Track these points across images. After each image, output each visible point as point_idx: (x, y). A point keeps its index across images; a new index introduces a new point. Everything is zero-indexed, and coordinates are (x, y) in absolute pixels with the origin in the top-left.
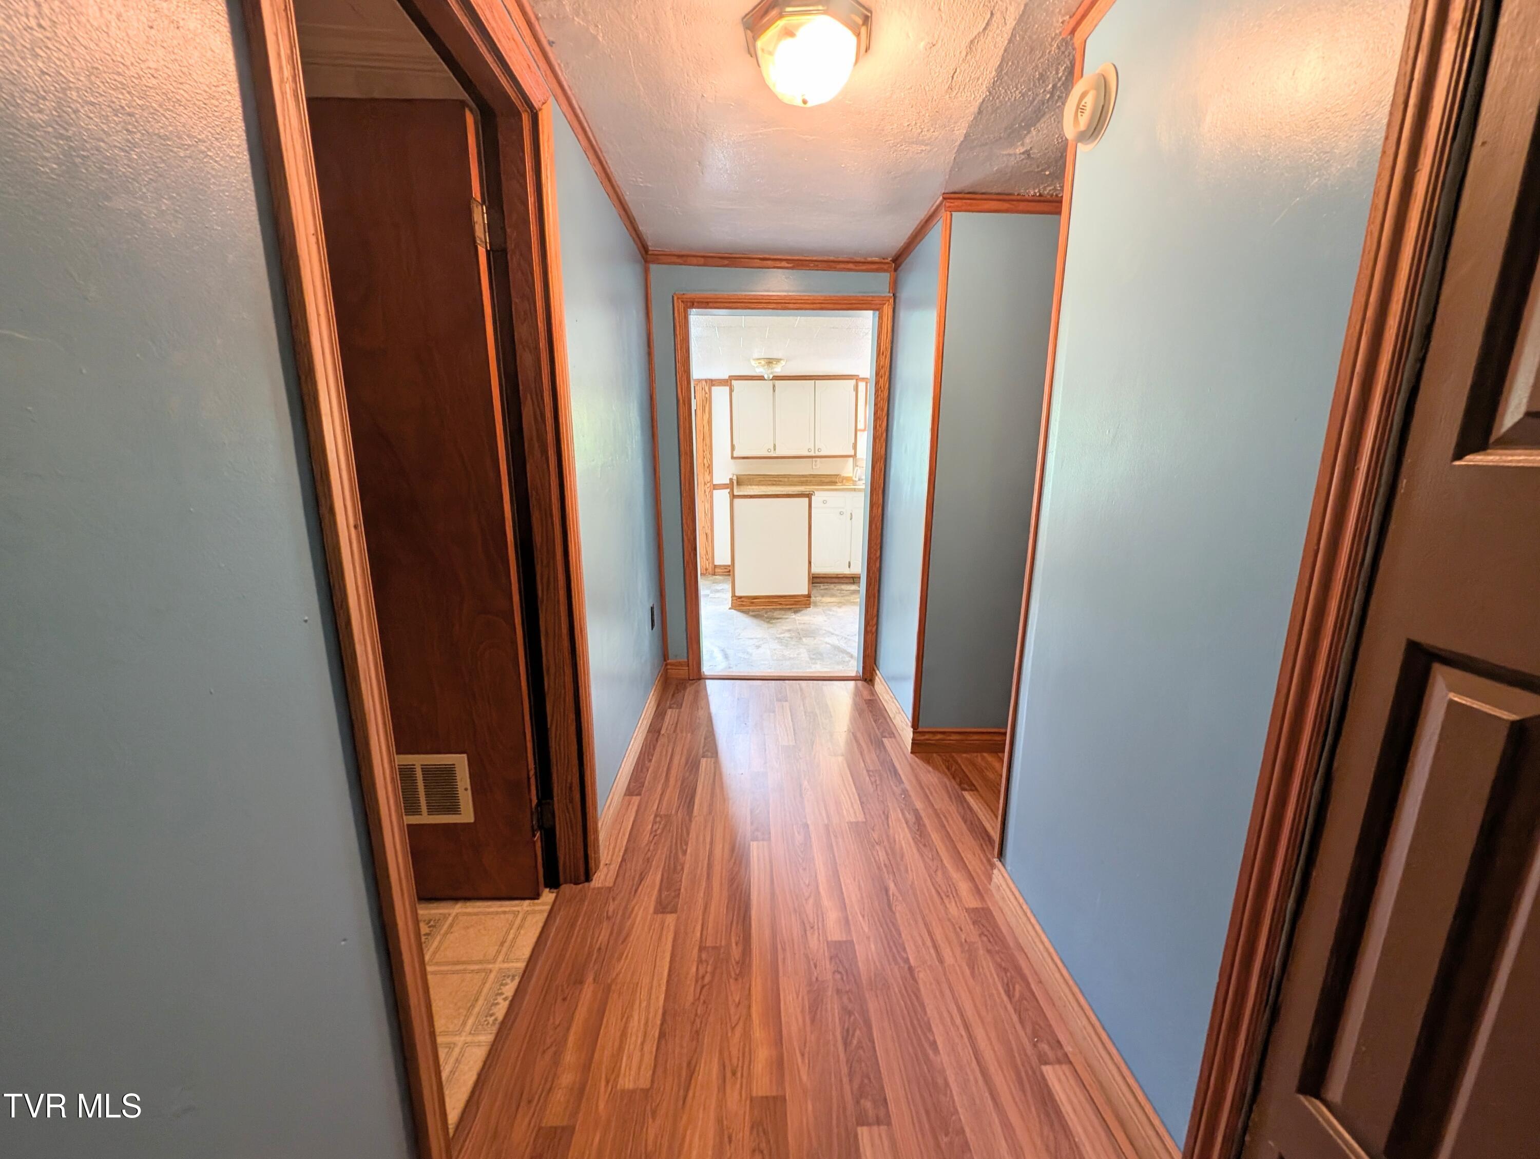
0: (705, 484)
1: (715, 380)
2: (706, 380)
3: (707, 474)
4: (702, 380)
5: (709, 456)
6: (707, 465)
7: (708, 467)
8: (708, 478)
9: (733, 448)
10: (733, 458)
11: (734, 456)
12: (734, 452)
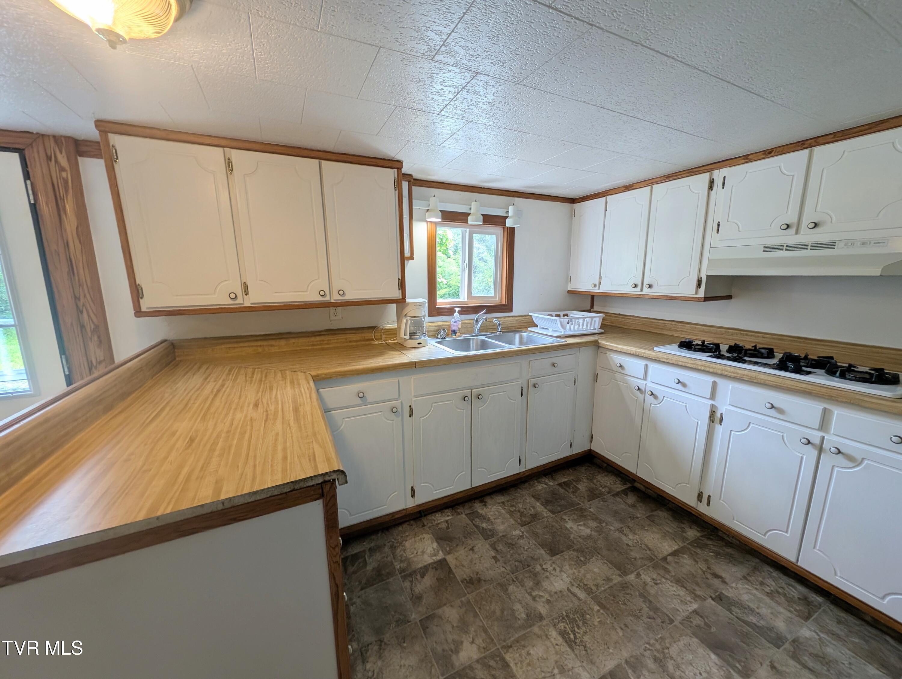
0: (91, 366)
1: (86, 142)
2: (56, 139)
4: (41, 136)
5: (91, 307)
6: (89, 326)
8: (100, 354)
9: (137, 292)
10: (139, 312)
11: (144, 309)
12: (141, 301)
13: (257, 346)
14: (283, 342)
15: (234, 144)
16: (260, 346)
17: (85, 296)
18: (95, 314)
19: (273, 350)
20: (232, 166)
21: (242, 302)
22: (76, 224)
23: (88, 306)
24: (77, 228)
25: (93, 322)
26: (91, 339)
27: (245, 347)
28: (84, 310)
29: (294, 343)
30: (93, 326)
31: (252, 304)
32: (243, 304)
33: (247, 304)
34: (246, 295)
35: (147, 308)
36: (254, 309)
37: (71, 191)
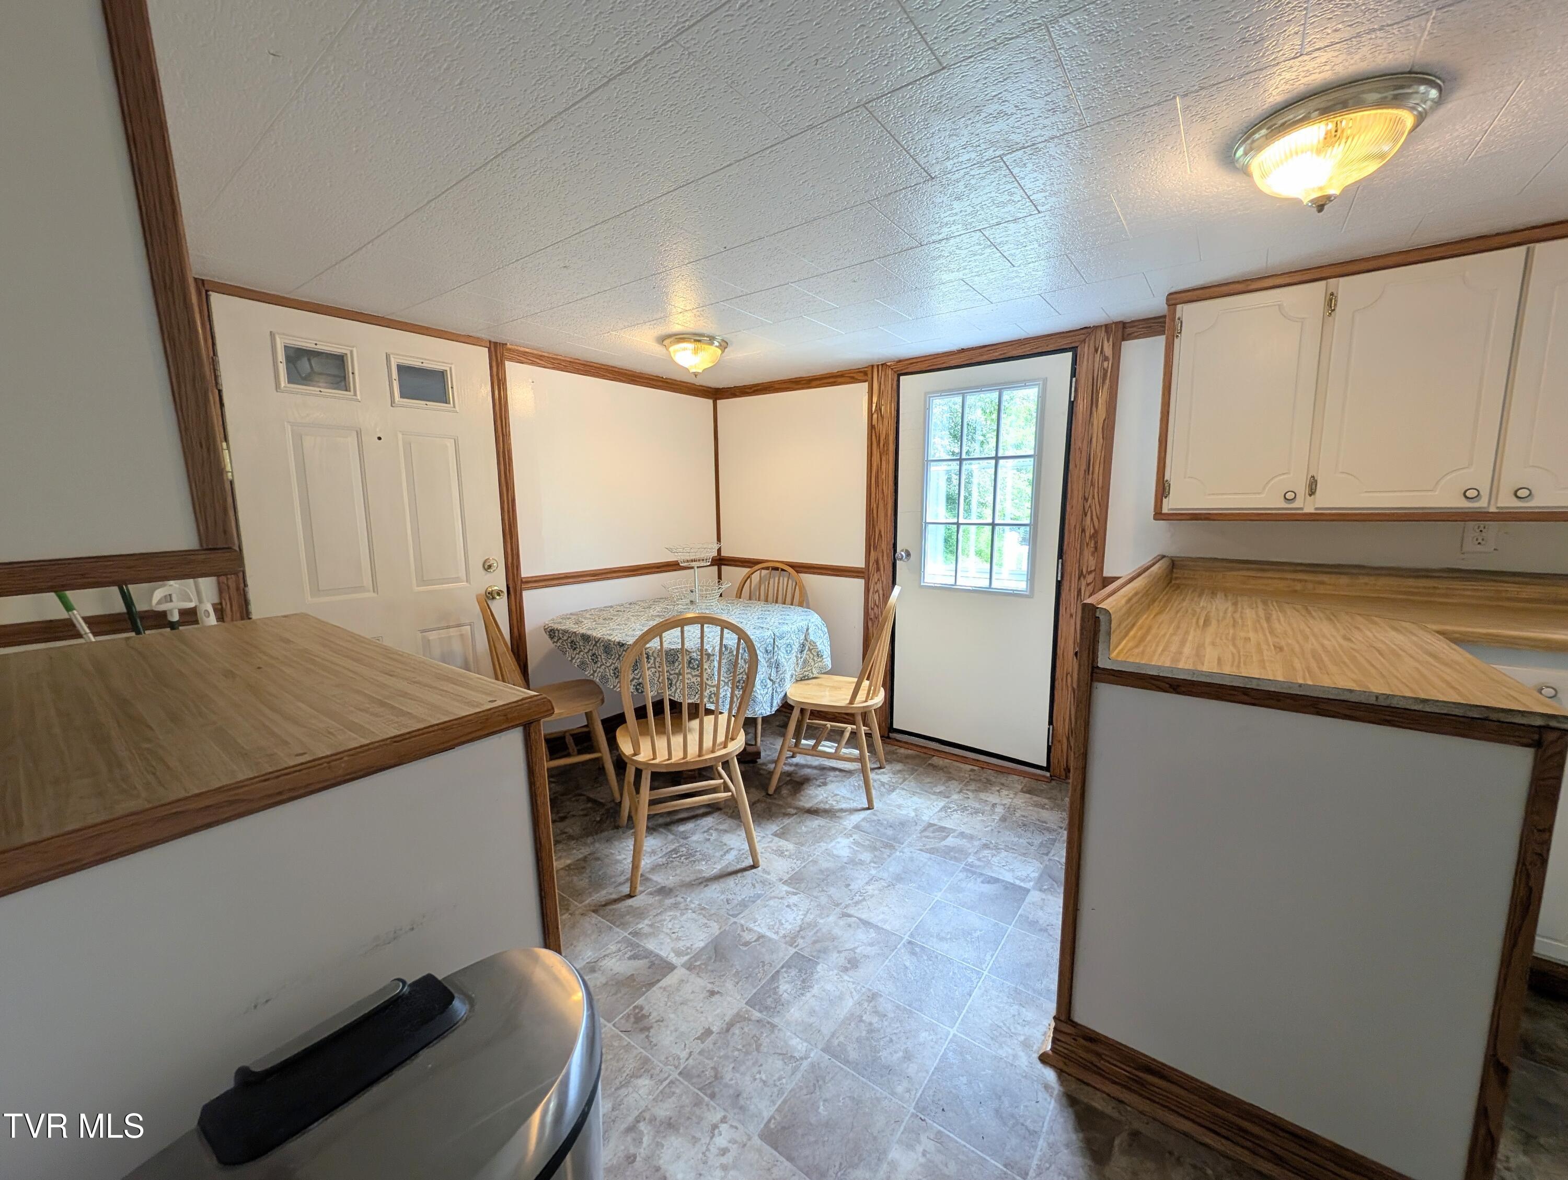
0: (1081, 575)
1: (1134, 323)
2: (1107, 327)
3: (1087, 553)
4: (1096, 328)
5: (1096, 509)
6: (1089, 531)
7: (1094, 536)
8: (1092, 563)
9: (1162, 489)
10: (1159, 515)
11: (1165, 510)
12: (1164, 500)
13: (1294, 580)
14: (1344, 580)
15: (1339, 270)
16: (1300, 581)
17: (1093, 498)
18: (1098, 518)
19: (1321, 590)
20: (1335, 305)
21: (1302, 506)
22: (1104, 417)
23: (1094, 507)
24: (1105, 420)
25: (1094, 526)
26: (1087, 544)
27: (1275, 578)
28: (1089, 512)
29: (1366, 584)
30: (1092, 531)
31: (1316, 509)
32: (1301, 509)
33: (1309, 509)
34: (1310, 495)
35: (1169, 510)
36: (1318, 518)
37: (1107, 381)
